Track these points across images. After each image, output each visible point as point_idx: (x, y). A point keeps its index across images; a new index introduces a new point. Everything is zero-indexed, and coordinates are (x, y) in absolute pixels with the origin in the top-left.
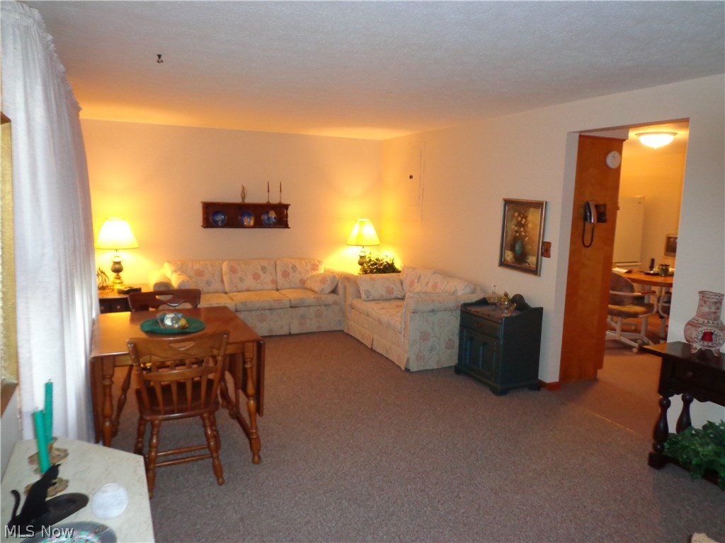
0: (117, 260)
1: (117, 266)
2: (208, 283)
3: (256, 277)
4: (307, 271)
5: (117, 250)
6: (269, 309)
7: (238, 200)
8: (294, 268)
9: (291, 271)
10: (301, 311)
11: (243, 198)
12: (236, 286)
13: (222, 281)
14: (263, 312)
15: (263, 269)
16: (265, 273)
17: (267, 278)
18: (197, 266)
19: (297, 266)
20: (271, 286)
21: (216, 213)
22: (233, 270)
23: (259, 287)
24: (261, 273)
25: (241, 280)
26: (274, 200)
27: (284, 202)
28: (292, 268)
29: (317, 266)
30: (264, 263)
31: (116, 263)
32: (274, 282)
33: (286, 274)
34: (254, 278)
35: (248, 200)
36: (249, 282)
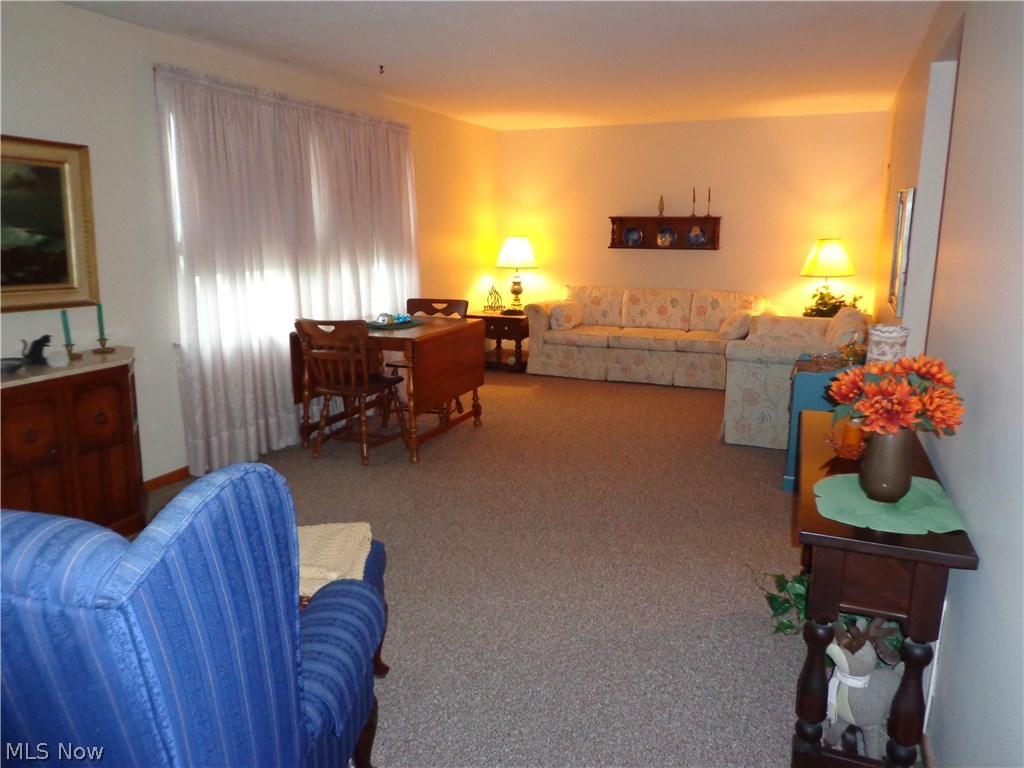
0: (517, 280)
1: (516, 287)
2: (604, 314)
3: (662, 311)
4: (734, 309)
5: (517, 270)
6: (650, 350)
7: (655, 213)
8: (715, 304)
9: (709, 307)
10: (691, 357)
11: (661, 210)
12: (634, 320)
13: (620, 314)
14: (640, 352)
15: (674, 302)
16: (674, 307)
17: (676, 315)
18: (595, 293)
19: (720, 301)
20: (680, 324)
21: (631, 230)
22: (634, 300)
23: (664, 324)
24: (669, 306)
25: (642, 313)
26: (701, 213)
27: (714, 214)
28: (712, 304)
29: (751, 303)
30: (675, 295)
31: (516, 283)
32: (685, 320)
33: (702, 311)
34: (659, 313)
35: (667, 214)
36: (652, 317)
